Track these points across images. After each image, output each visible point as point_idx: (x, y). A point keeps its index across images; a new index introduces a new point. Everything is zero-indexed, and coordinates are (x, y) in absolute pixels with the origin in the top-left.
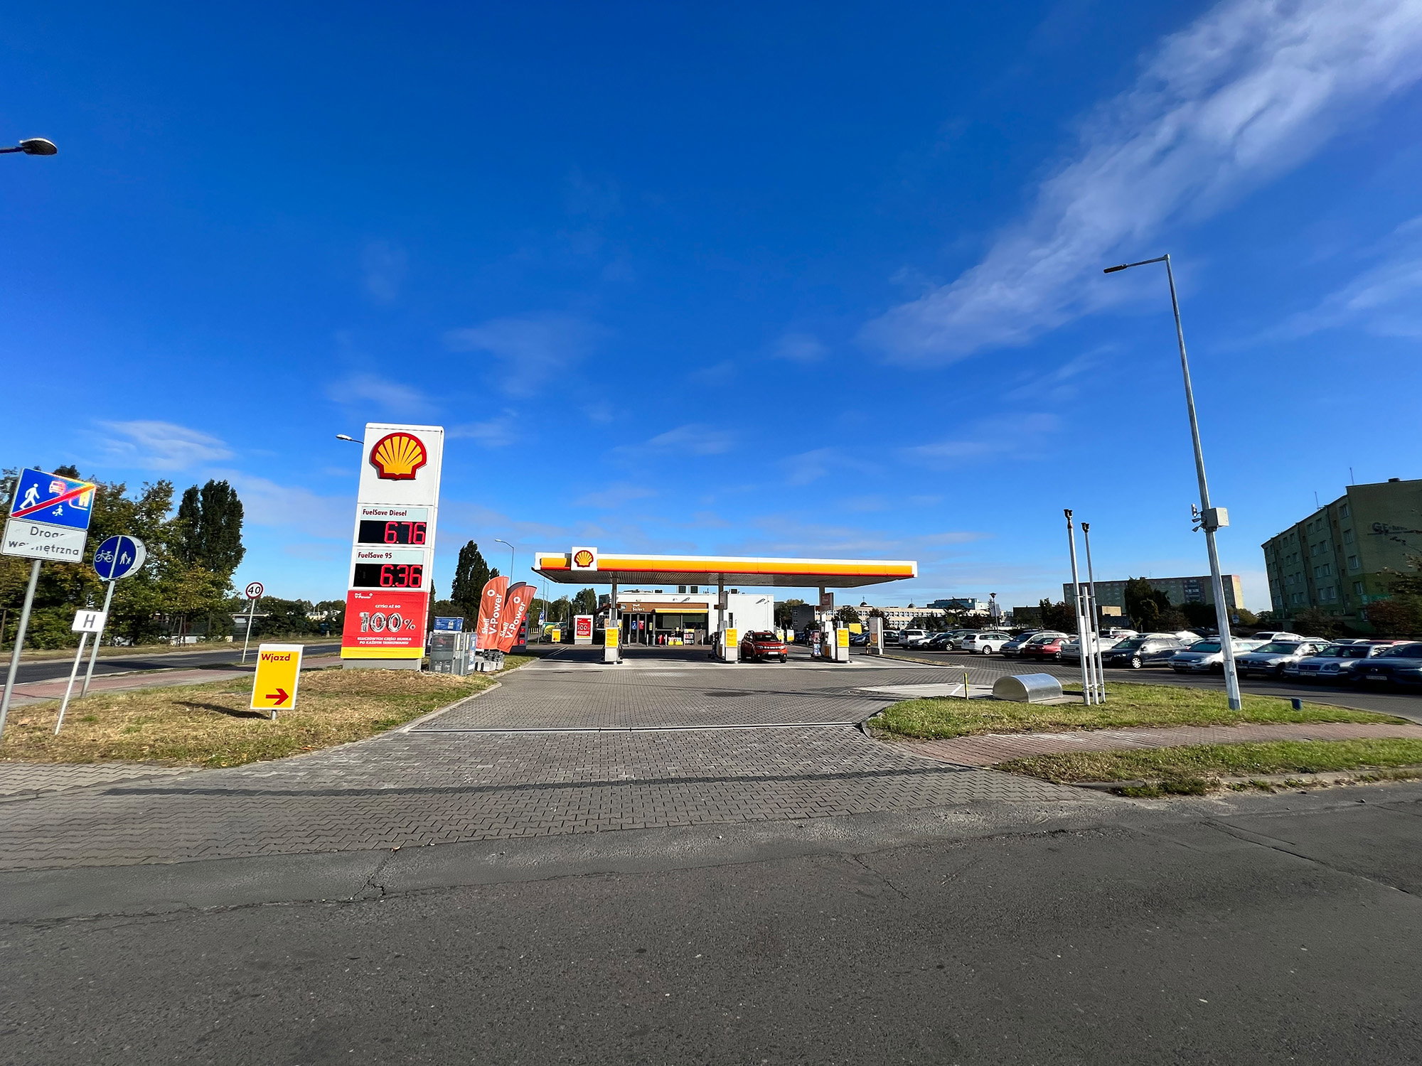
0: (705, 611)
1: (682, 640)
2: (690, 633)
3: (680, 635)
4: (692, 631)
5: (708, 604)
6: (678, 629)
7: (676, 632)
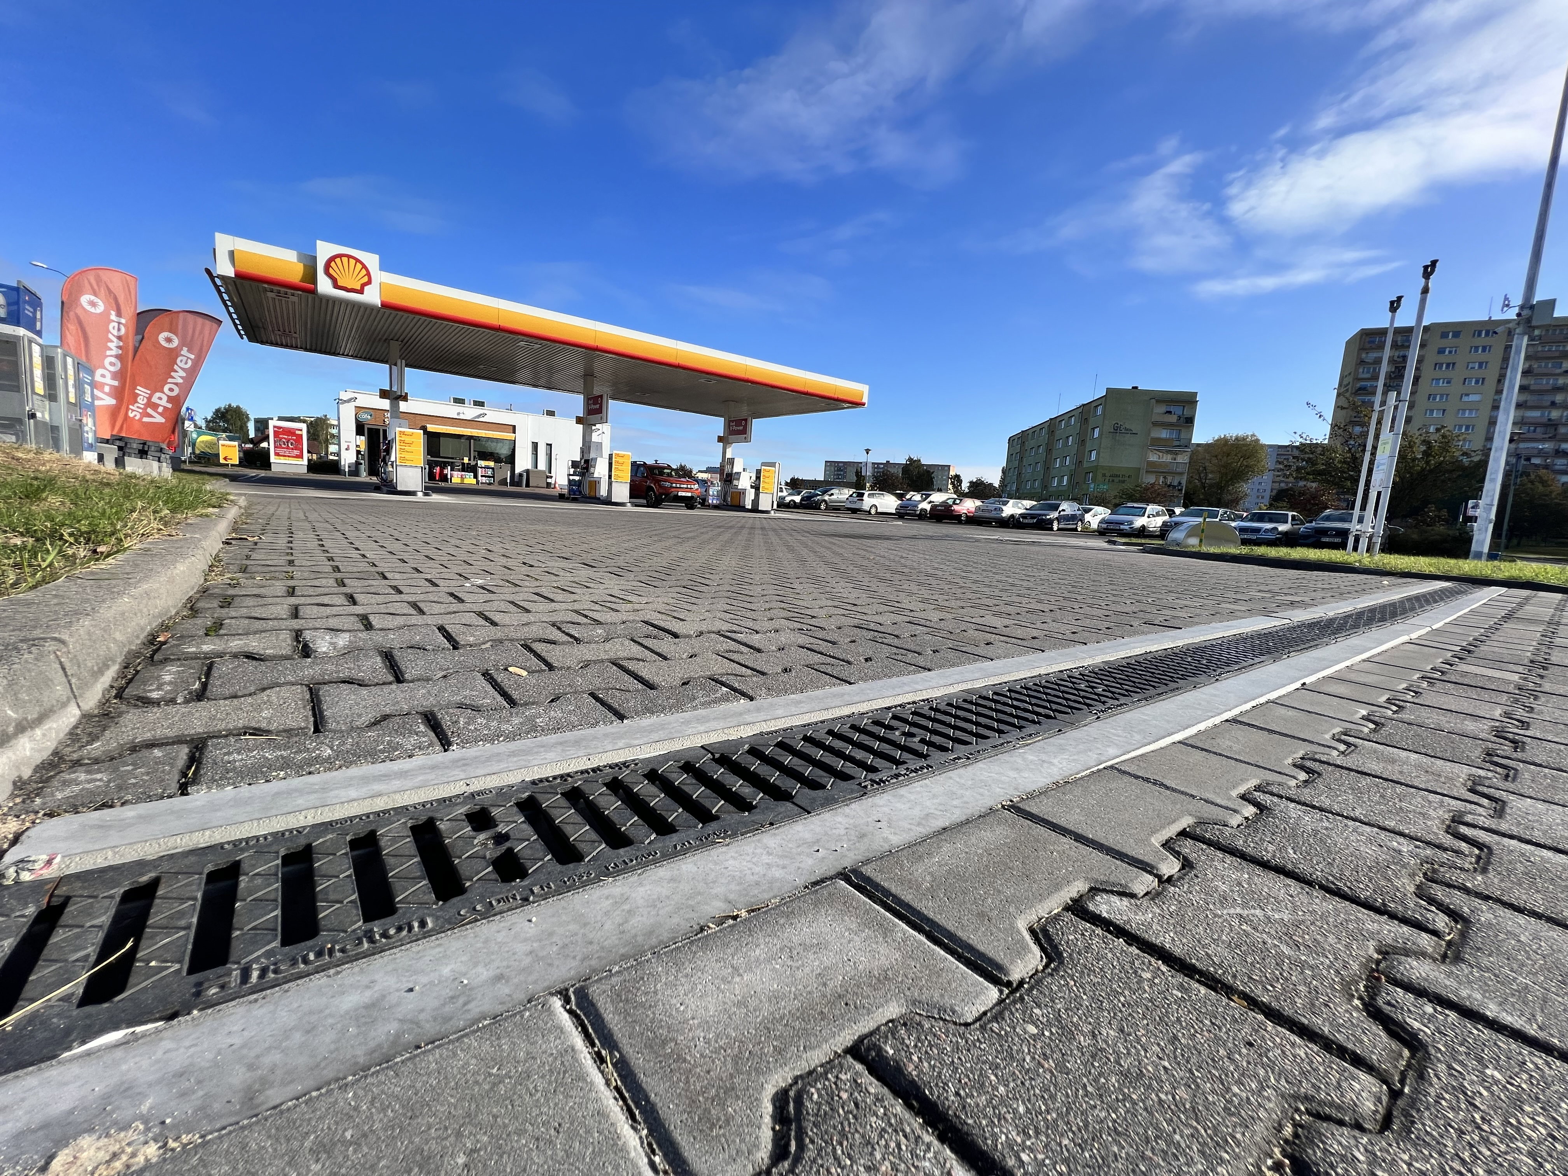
0: (510, 436)
1: (476, 477)
2: (487, 467)
3: (473, 469)
4: (492, 464)
5: (514, 427)
6: (466, 460)
7: (463, 464)
